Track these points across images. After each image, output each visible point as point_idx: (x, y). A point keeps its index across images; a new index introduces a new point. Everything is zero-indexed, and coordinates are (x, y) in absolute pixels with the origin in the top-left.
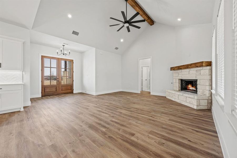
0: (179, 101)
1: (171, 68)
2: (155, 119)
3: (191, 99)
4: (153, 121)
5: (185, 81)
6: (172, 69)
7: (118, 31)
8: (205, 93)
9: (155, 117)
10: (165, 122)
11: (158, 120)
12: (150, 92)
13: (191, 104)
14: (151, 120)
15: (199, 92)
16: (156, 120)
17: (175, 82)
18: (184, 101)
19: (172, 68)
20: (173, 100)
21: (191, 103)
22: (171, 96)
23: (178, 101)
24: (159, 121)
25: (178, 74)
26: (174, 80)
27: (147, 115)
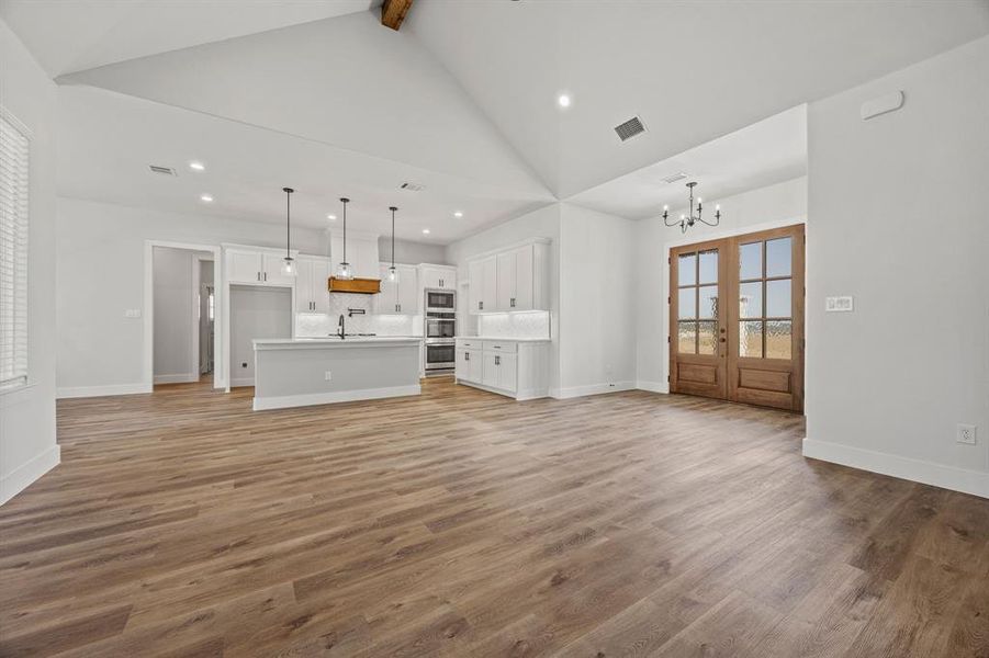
2: (220, 561)
4: (225, 548)
9: (235, 571)
10: (149, 580)
11: (203, 565)
14: (236, 546)
16: (212, 563)
24: (192, 568)
27: (287, 553)
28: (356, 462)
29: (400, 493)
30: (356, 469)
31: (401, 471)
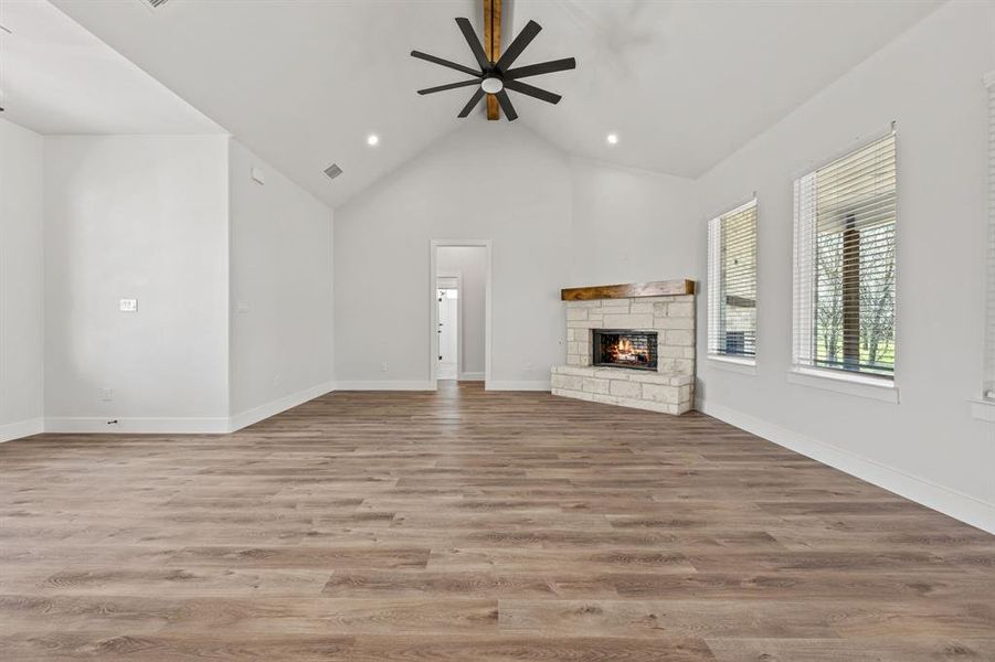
0: (614, 399)
1: (563, 291)
3: (657, 387)
5: (603, 335)
6: (567, 294)
7: (422, 92)
8: (681, 368)
12: (483, 383)
13: (661, 402)
15: (664, 364)
17: (575, 340)
18: (630, 397)
19: (567, 290)
20: (588, 397)
21: (658, 399)
22: (578, 387)
23: (609, 400)
25: (586, 313)
26: (571, 332)
28: (617, 539)
29: (567, 482)
30: (614, 524)
31: (556, 505)
